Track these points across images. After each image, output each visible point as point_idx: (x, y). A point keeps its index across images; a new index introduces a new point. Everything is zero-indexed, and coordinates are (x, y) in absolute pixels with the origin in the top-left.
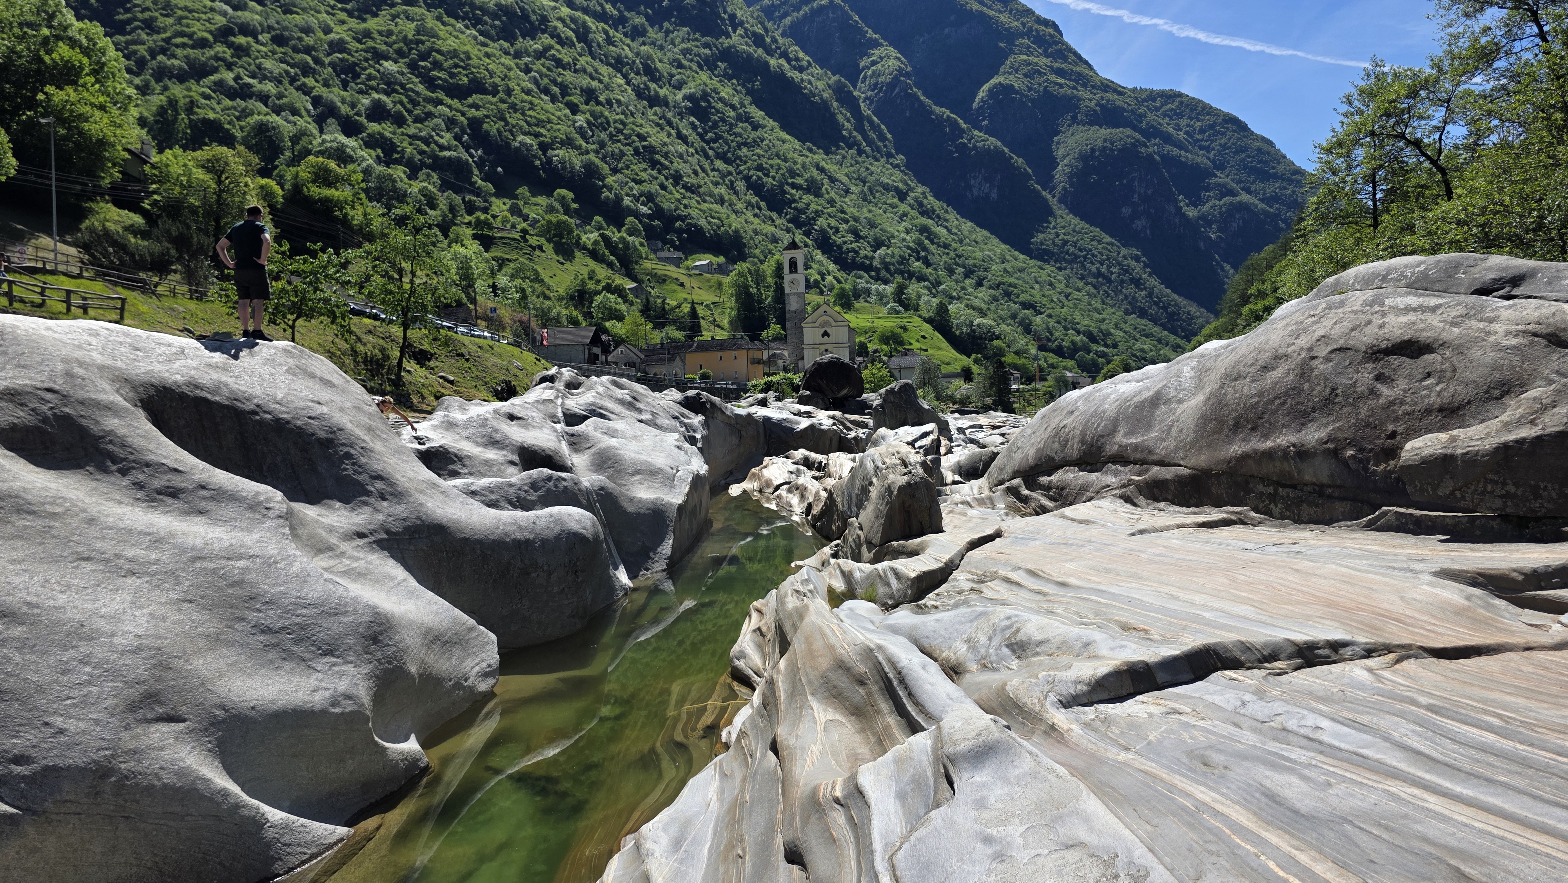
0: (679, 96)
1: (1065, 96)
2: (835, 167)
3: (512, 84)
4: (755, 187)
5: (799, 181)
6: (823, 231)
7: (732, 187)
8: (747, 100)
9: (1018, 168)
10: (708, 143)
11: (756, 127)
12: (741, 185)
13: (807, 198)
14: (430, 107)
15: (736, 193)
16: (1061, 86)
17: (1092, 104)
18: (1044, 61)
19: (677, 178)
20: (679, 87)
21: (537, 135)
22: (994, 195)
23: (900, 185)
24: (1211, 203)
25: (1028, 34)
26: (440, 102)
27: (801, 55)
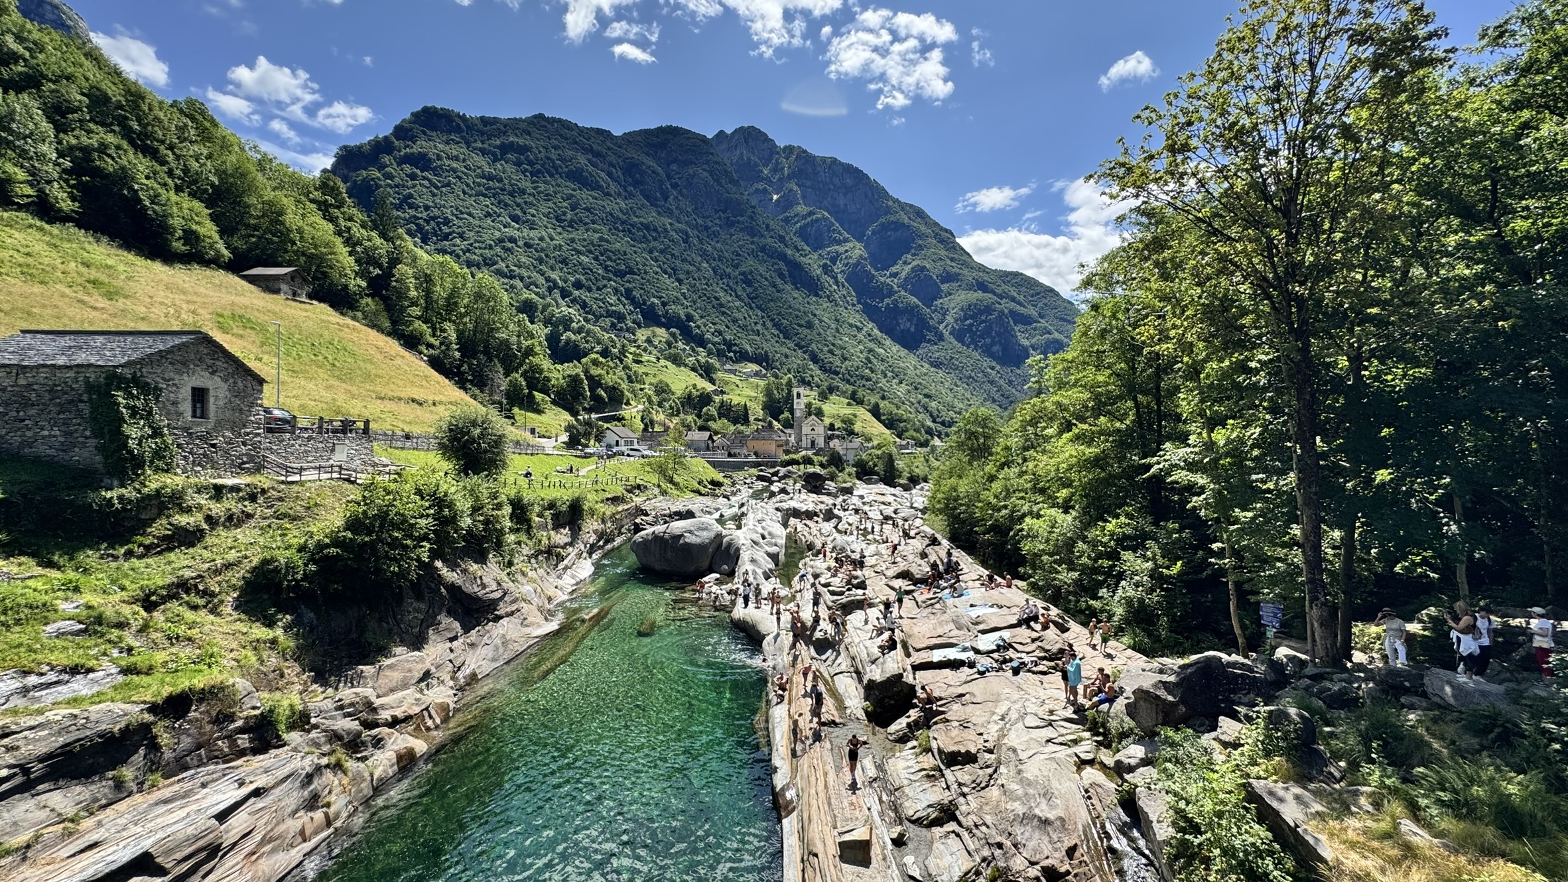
0: (737, 272)
1: (956, 273)
3: (648, 268)
4: (777, 325)
5: (803, 322)
6: (812, 351)
7: (764, 324)
9: (925, 314)
10: (751, 299)
11: (779, 290)
12: (769, 324)
13: (806, 331)
14: (605, 282)
15: (767, 329)
16: (952, 267)
17: (971, 278)
18: (944, 252)
19: (735, 321)
20: (737, 267)
21: (661, 297)
22: (912, 329)
23: (859, 323)
24: (1038, 337)
25: (935, 236)
26: (610, 280)
27: (806, 247)
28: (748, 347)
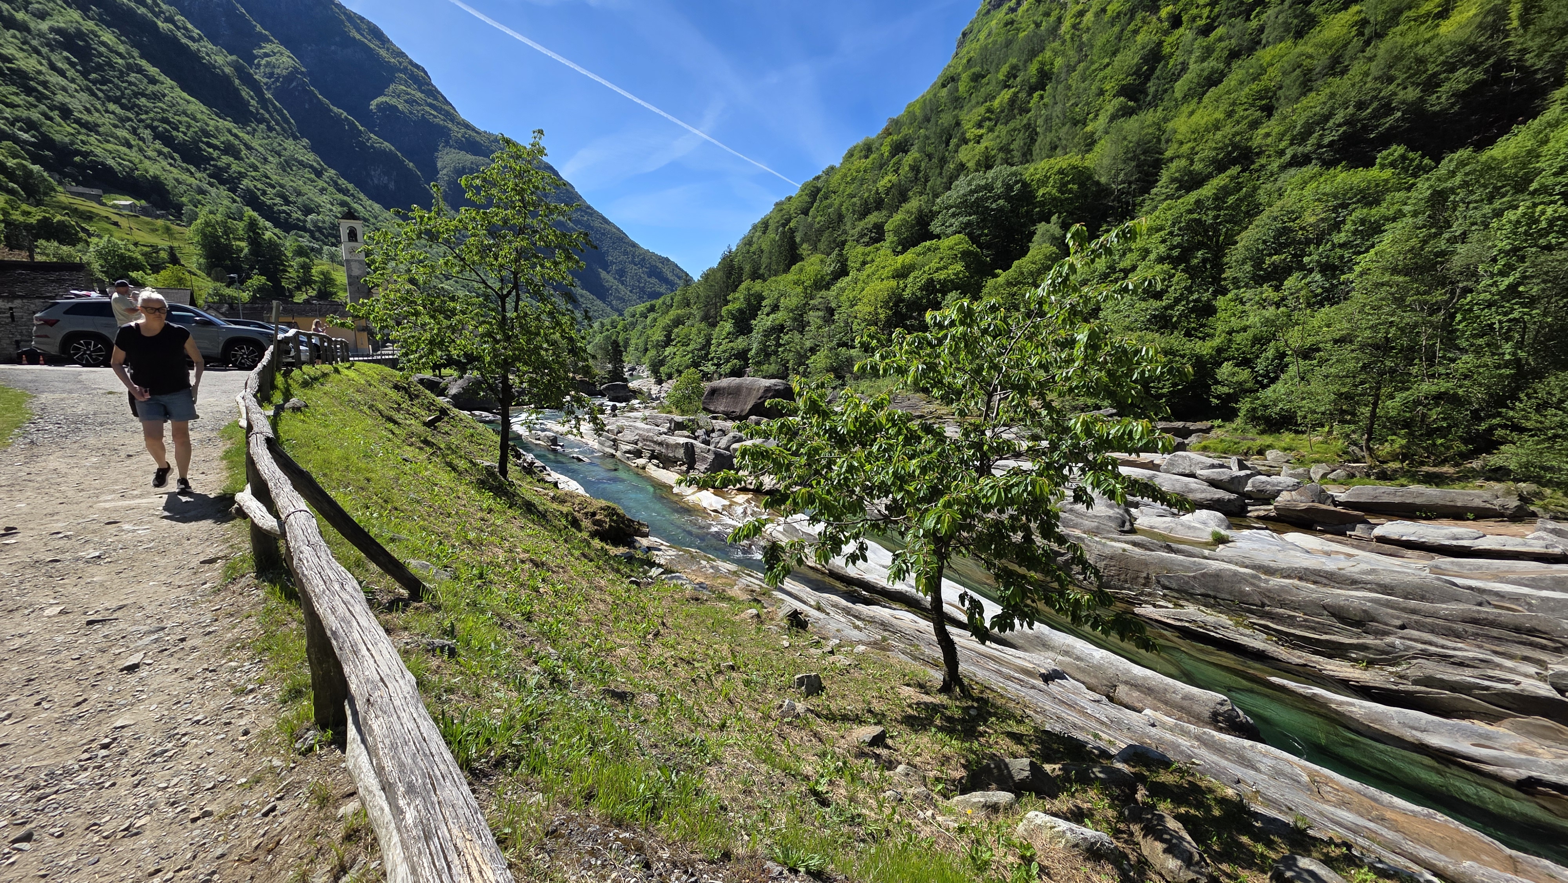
0: (44, 26)
1: (438, 125)
2: (250, 137)
4: (164, 138)
5: (214, 141)
6: (248, 190)
7: (134, 131)
8: (136, 53)
9: (410, 170)
10: (94, 82)
11: (153, 81)
12: (147, 134)
13: (226, 159)
15: (142, 140)
16: (435, 117)
17: (459, 135)
18: (419, 95)
19: (66, 113)
20: (42, 16)
22: (392, 186)
23: (315, 164)
25: (404, 70)
27: (189, 26)
28: (110, 162)
